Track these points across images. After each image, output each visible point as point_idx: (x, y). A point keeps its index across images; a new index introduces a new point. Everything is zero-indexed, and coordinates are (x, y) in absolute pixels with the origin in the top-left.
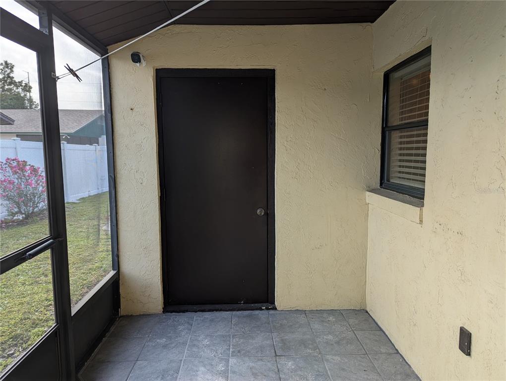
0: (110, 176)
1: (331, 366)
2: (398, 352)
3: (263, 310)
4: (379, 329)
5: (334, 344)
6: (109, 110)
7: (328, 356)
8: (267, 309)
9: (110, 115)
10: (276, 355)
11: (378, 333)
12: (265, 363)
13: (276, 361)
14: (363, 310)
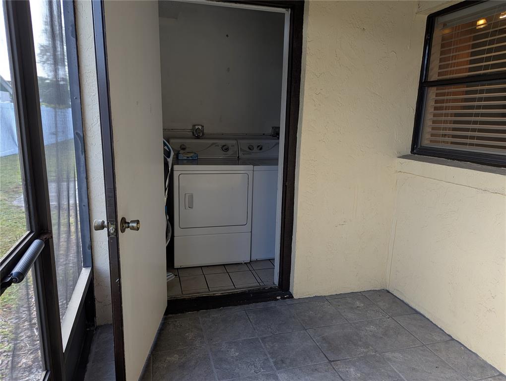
0: (77, 133)
1: (398, 367)
2: (453, 339)
3: (278, 299)
4: (414, 312)
5: (383, 337)
6: (72, 32)
7: (387, 354)
8: (283, 298)
9: (75, 39)
10: (330, 361)
11: (416, 316)
12: (323, 374)
13: (334, 368)
14: (383, 290)
